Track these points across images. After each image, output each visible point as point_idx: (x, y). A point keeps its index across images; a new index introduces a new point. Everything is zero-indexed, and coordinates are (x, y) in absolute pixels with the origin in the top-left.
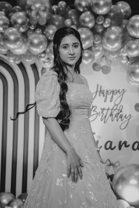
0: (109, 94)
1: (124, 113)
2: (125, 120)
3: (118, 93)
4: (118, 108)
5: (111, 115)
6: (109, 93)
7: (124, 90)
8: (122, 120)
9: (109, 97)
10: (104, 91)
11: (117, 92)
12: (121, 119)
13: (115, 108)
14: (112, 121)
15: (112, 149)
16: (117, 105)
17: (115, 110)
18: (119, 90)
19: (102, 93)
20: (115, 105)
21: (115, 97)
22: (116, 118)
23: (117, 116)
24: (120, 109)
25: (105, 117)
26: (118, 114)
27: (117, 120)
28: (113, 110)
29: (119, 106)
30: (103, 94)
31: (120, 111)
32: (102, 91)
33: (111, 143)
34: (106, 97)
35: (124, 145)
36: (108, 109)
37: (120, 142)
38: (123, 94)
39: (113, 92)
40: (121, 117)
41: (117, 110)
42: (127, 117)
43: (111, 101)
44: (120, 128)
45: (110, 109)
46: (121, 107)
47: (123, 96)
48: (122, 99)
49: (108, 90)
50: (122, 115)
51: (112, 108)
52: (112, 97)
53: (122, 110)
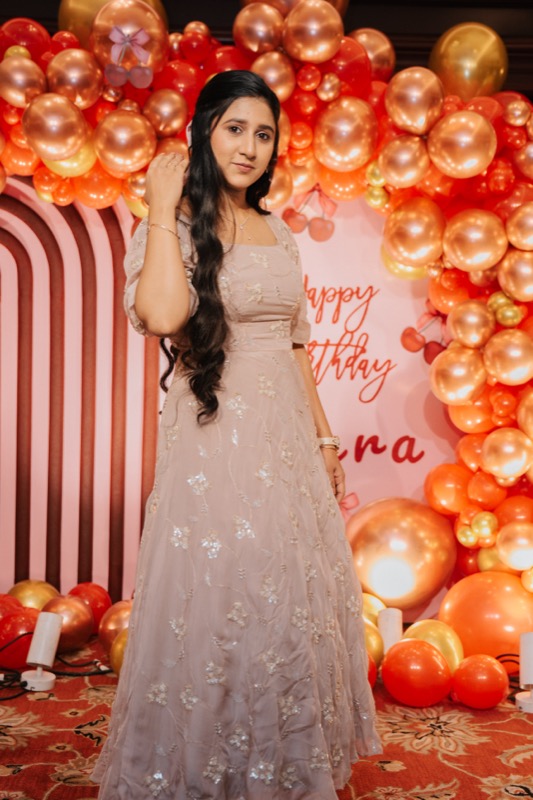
0: (328, 301)
1: (370, 356)
2: (374, 374)
3: (355, 296)
4: (354, 342)
5: (335, 361)
6: (330, 299)
7: (371, 288)
8: (365, 377)
9: (329, 309)
10: (315, 290)
11: (351, 295)
12: (364, 373)
13: (346, 341)
14: (338, 378)
16: (352, 333)
17: (346, 346)
18: (358, 289)
19: (310, 298)
20: (347, 332)
21: (346, 308)
22: (349, 370)
23: (352, 365)
24: (361, 344)
25: (319, 366)
26: (355, 357)
27: (352, 377)
28: (341, 348)
29: (357, 335)
30: (312, 299)
31: (359, 350)
32: (309, 292)
34: (321, 308)
35: (370, 446)
36: (327, 344)
37: (360, 438)
38: (368, 301)
39: (341, 293)
40: (363, 367)
42: (378, 366)
43: (334, 322)
44: (360, 399)
45: (331, 342)
46: (364, 337)
47: (370, 307)
48: (367, 316)
49: (326, 289)
50: (367, 361)
51: (336, 342)
52: (338, 309)
53: (367, 347)
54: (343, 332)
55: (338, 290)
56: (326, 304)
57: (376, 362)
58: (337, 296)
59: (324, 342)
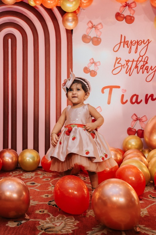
0: (133, 45)
1: (149, 65)
2: (151, 71)
3: (143, 43)
4: (143, 60)
5: (136, 67)
6: (134, 44)
7: (148, 40)
8: (148, 73)
9: (134, 48)
10: (128, 41)
11: (141, 43)
12: (147, 71)
13: (140, 59)
14: (138, 73)
15: (138, 103)
16: (142, 56)
17: (140, 61)
18: (144, 40)
19: (126, 44)
20: (140, 56)
21: (140, 48)
22: (141, 70)
23: (143, 68)
24: (146, 60)
25: (130, 69)
26: (144, 65)
27: (143, 73)
28: (138, 62)
29: (144, 57)
30: (127, 44)
31: (145, 63)
32: (126, 42)
33: (137, 96)
34: (131, 48)
35: (150, 98)
36: (133, 61)
37: (147, 95)
38: (148, 45)
39: (138, 42)
40: (147, 69)
41: (143, 61)
42: (152, 69)
43: (136, 53)
44: (146, 80)
45: (135, 60)
46: (147, 58)
47: (148, 47)
48: (147, 50)
49: (132, 41)
50: (148, 67)
51: (137, 60)
52: (137, 48)
53: (147, 62)
54: (139, 56)
55: (136, 41)
56: (132, 46)
57: (152, 67)
58: (136, 43)
59: (132, 60)
